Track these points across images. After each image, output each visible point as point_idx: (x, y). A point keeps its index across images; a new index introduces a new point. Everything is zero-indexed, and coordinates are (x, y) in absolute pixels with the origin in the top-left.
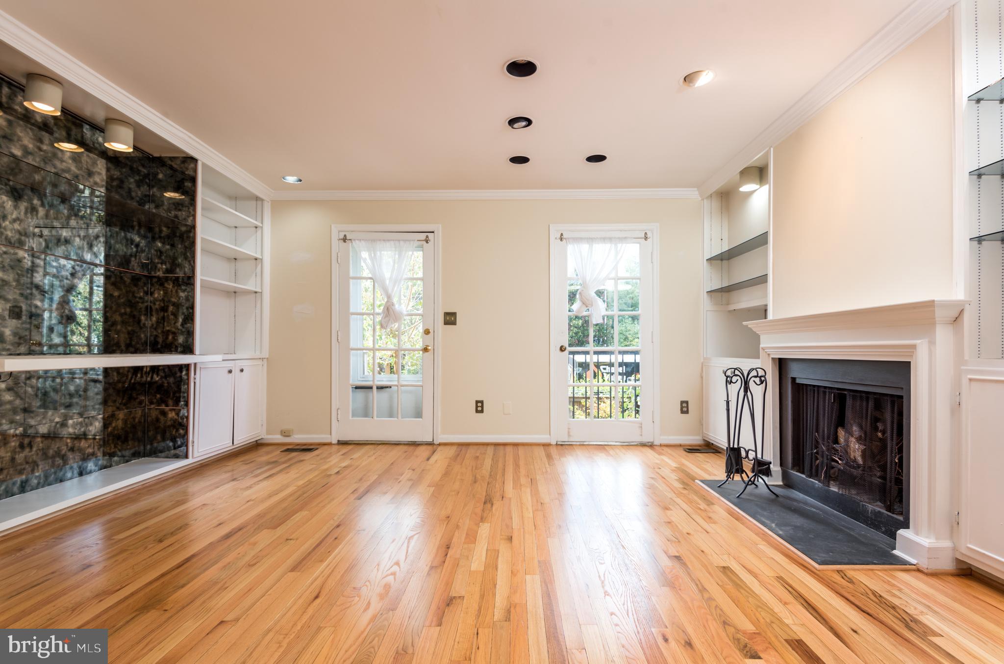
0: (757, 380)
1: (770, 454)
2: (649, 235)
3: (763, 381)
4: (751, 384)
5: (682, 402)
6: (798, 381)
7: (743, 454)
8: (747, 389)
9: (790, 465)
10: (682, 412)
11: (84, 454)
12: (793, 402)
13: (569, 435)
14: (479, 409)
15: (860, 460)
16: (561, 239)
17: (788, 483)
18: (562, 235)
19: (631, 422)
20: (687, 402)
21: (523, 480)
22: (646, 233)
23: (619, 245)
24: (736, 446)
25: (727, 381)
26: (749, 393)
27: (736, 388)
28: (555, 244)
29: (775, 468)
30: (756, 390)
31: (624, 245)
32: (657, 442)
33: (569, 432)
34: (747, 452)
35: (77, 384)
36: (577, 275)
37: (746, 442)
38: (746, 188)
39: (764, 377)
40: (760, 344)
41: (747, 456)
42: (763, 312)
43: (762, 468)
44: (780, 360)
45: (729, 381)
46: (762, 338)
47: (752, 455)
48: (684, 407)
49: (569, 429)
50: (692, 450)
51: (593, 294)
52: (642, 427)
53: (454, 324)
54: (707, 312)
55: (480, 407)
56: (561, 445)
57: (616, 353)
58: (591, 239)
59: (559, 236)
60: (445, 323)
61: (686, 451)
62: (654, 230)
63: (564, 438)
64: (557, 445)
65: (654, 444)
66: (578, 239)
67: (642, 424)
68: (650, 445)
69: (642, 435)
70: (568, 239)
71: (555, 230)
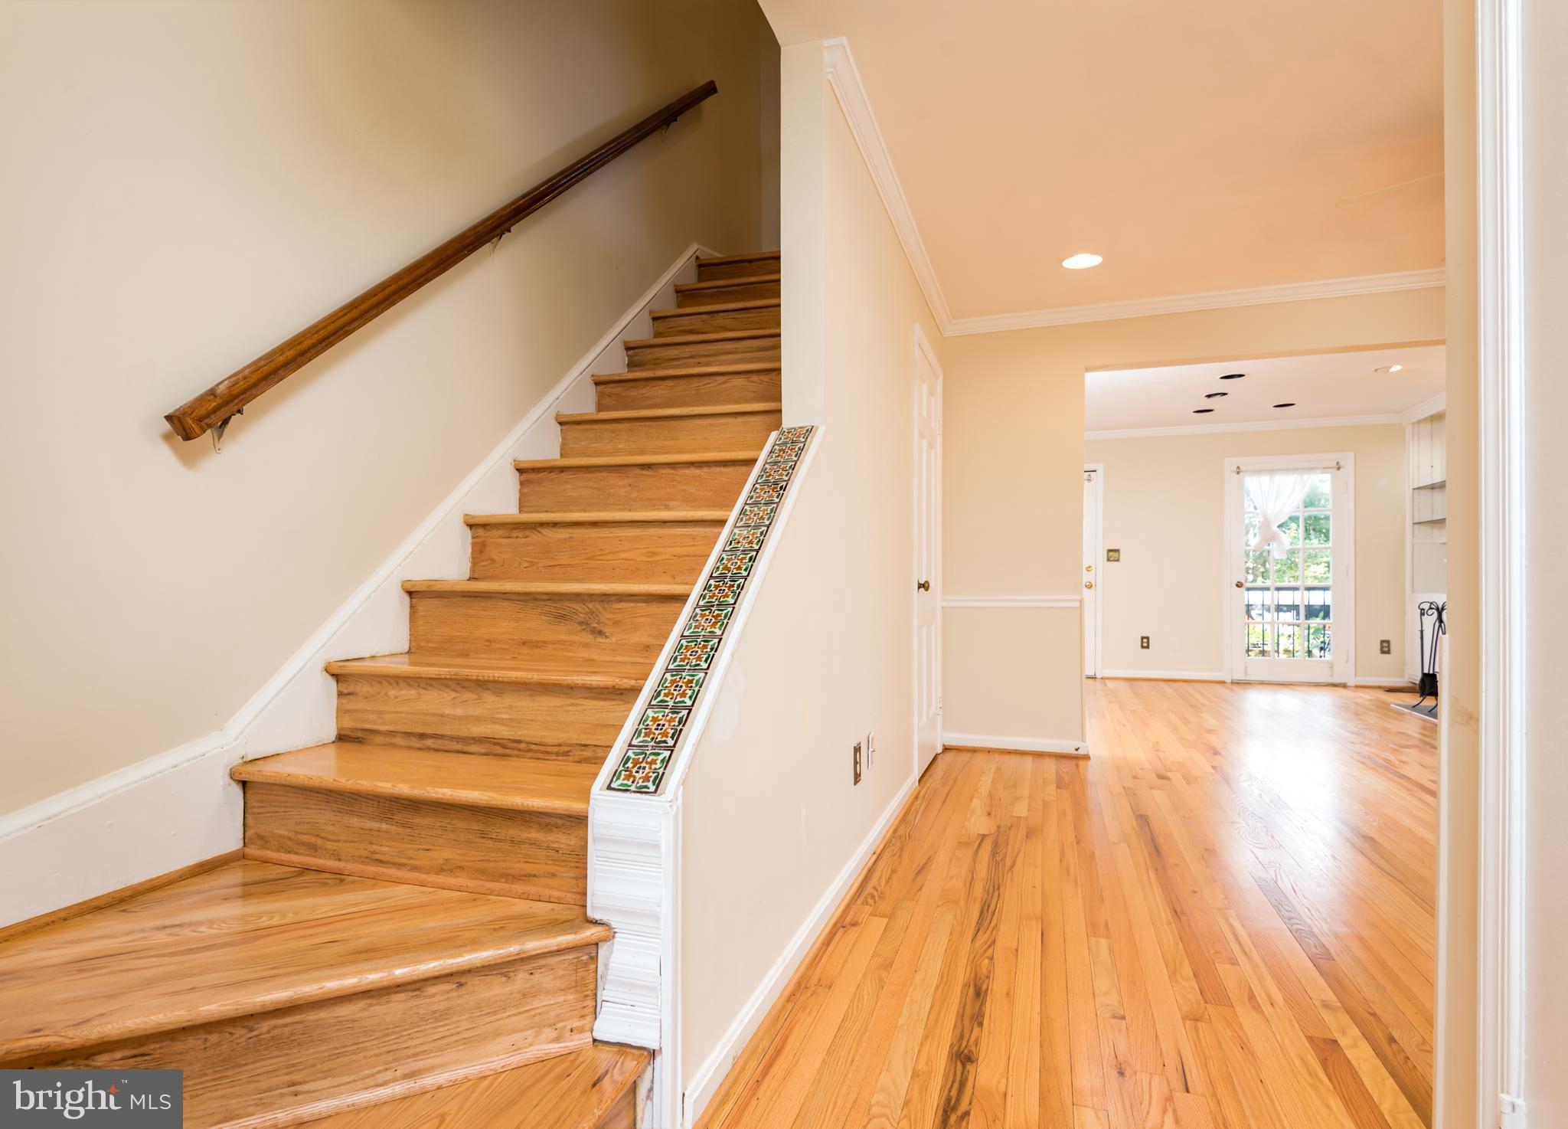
2: (1341, 464)
5: (1382, 642)
8: (1441, 619)
10: (1383, 652)
13: (1246, 673)
14: (1145, 645)
16: (1238, 473)
18: (1238, 468)
19: (1317, 661)
20: (1388, 642)
22: (1339, 463)
23: (1306, 476)
25: (1422, 613)
27: (1430, 620)
28: (1229, 476)
31: (1312, 475)
32: (1351, 683)
36: (1255, 508)
45: (1425, 615)
48: (1385, 647)
49: (1246, 667)
50: (1391, 690)
51: (1275, 528)
52: (1332, 667)
53: (1118, 560)
54: (1413, 545)
55: (1145, 643)
56: (1238, 683)
57: (1302, 589)
58: (1272, 472)
59: (1235, 469)
60: (1108, 560)
61: (1387, 691)
62: (1348, 459)
63: (1240, 677)
64: (1233, 683)
65: (1349, 684)
66: (1259, 472)
67: (1332, 664)
68: (1344, 686)
69: (1332, 676)
70: (1246, 471)
71: (1230, 463)
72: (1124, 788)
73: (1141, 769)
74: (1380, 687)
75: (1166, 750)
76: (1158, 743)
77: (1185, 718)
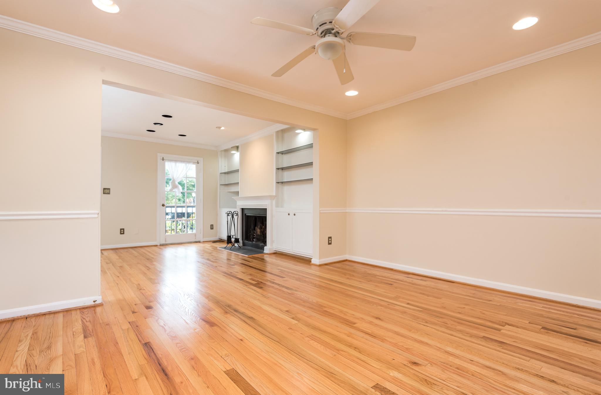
0: (236, 215)
1: (239, 237)
2: (199, 162)
3: (237, 215)
4: (234, 216)
5: (211, 225)
6: (247, 215)
7: (232, 237)
8: (233, 217)
9: (244, 239)
10: (211, 229)
12: (245, 221)
13: (166, 241)
15: (259, 234)
16: (163, 160)
17: (244, 244)
18: (163, 158)
19: (191, 234)
20: (213, 225)
21: (156, 254)
22: (198, 161)
23: (187, 165)
24: (230, 235)
25: (227, 215)
26: (233, 219)
27: (230, 217)
28: (160, 161)
29: (240, 240)
30: (235, 217)
31: (190, 165)
32: (202, 241)
33: (165, 240)
34: (233, 236)
37: (233, 233)
38: (233, 152)
39: (238, 213)
40: (236, 204)
41: (233, 237)
42: (237, 193)
43: (237, 241)
44: (242, 209)
45: (228, 215)
46: (238, 202)
47: (234, 237)
48: (212, 227)
49: (165, 238)
50: (214, 242)
51: (177, 183)
52: (196, 236)
53: (109, 194)
54: (220, 192)
55: (122, 231)
56: (162, 245)
57: (186, 207)
58: (176, 161)
59: (162, 158)
60: (104, 193)
61: (213, 242)
62: (201, 160)
63: (164, 242)
64: (160, 245)
65: (201, 241)
66: (170, 160)
67: (196, 234)
68: (199, 242)
69: (196, 239)
70: (166, 160)
71: (160, 156)
72: (129, 322)
73: (135, 305)
74: (210, 241)
75: (145, 288)
76: (139, 284)
77: (147, 267)
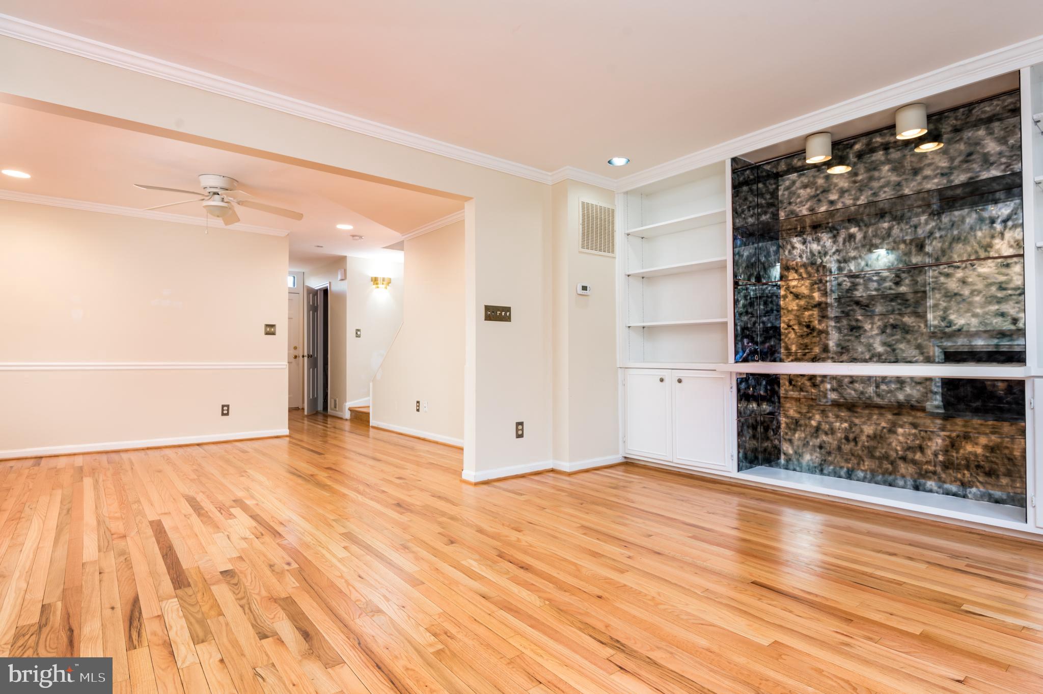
11: (921, 469)
35: (907, 393)
